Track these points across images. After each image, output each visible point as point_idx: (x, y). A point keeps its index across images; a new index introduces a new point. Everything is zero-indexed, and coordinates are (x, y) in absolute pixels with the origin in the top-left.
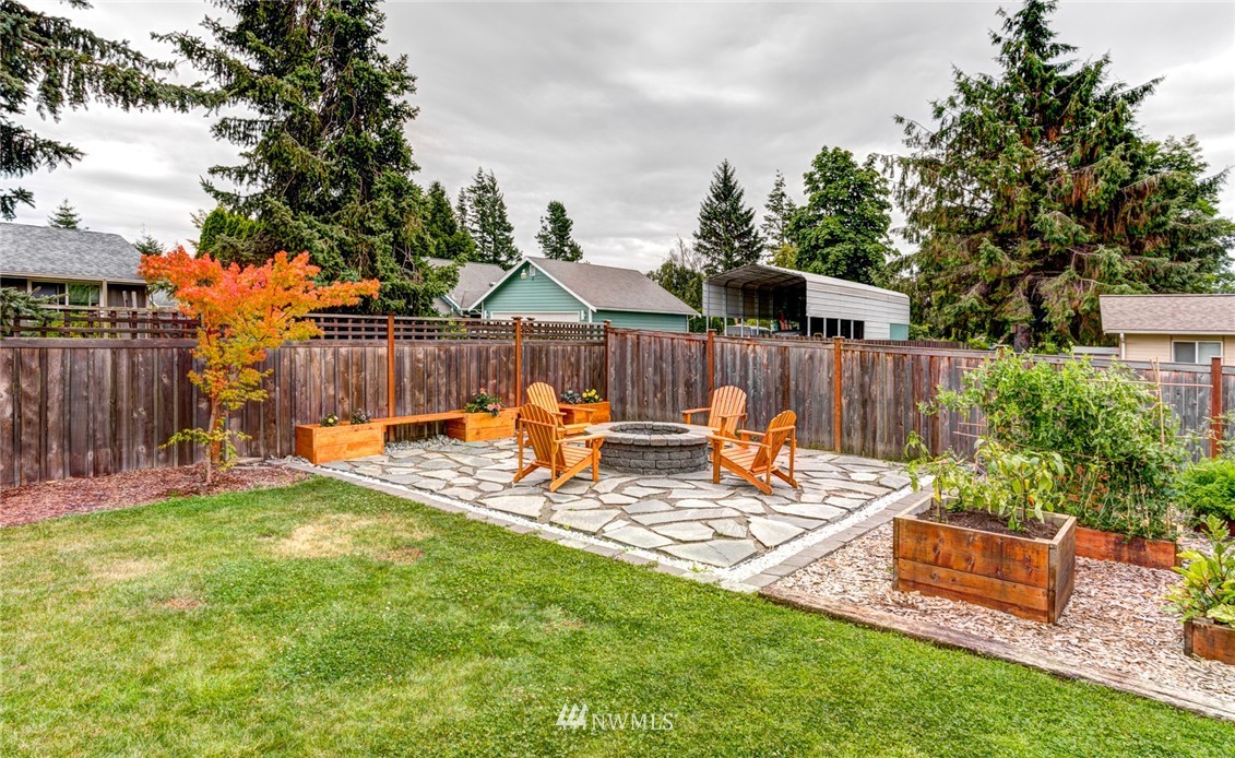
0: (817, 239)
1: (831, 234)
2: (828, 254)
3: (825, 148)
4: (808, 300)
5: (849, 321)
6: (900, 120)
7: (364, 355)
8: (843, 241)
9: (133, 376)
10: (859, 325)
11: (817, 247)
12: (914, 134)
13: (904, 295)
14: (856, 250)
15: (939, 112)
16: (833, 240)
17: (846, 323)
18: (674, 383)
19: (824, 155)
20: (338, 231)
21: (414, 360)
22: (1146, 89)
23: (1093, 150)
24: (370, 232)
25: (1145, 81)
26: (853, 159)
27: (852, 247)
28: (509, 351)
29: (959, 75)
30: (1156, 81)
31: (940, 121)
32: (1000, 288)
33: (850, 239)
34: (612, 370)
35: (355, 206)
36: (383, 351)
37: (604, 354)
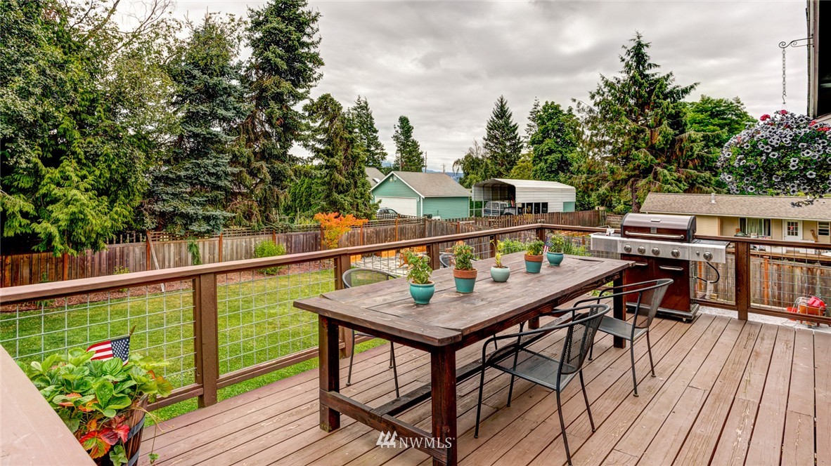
0: (542, 151)
1: (549, 148)
2: (547, 159)
4: (516, 196)
5: (539, 204)
6: (574, 100)
8: (555, 152)
10: (545, 205)
11: (542, 155)
12: (581, 107)
13: (573, 188)
14: (562, 157)
15: (593, 97)
16: (551, 152)
17: (537, 205)
20: (348, 198)
21: (367, 234)
23: (660, 120)
24: (357, 198)
25: (692, 84)
27: (560, 155)
28: (394, 229)
29: (603, 78)
31: (594, 101)
32: (620, 184)
33: (559, 151)
35: (352, 191)
36: (359, 231)
37: (425, 228)
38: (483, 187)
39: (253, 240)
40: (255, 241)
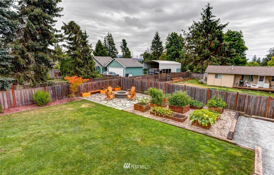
0: (170, 50)
1: (172, 49)
2: (172, 53)
3: (172, 32)
5: (168, 69)
6: (183, 30)
7: (88, 84)
8: (175, 51)
9: (63, 89)
10: (170, 70)
11: (170, 52)
12: (185, 33)
13: (180, 63)
14: (177, 53)
15: (190, 29)
16: (173, 51)
18: (129, 85)
19: (172, 34)
20: (84, 69)
21: (94, 84)
22: (227, 24)
23: (214, 38)
24: (88, 69)
26: (177, 35)
27: (176, 52)
28: (106, 81)
29: (194, 21)
30: (228, 23)
31: (190, 31)
32: (197, 62)
33: (176, 50)
34: (121, 83)
35: (86, 66)
36: (90, 83)
37: (120, 81)
38: (147, 63)
39: (33, 90)
40: (34, 90)
